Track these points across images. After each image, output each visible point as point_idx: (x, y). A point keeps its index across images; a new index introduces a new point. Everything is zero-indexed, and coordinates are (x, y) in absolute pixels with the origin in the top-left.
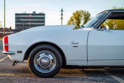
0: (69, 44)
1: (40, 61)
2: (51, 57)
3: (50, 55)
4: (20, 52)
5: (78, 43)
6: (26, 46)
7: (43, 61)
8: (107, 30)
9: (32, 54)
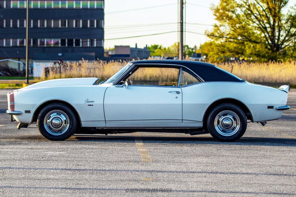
0: (84, 103)
1: (51, 122)
2: (63, 118)
3: (62, 115)
4: (28, 112)
5: (93, 102)
6: (35, 105)
7: (54, 121)
8: (127, 86)
9: (44, 112)
